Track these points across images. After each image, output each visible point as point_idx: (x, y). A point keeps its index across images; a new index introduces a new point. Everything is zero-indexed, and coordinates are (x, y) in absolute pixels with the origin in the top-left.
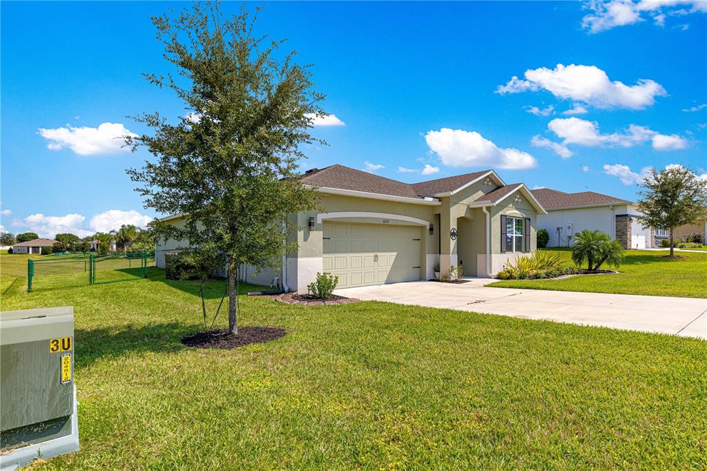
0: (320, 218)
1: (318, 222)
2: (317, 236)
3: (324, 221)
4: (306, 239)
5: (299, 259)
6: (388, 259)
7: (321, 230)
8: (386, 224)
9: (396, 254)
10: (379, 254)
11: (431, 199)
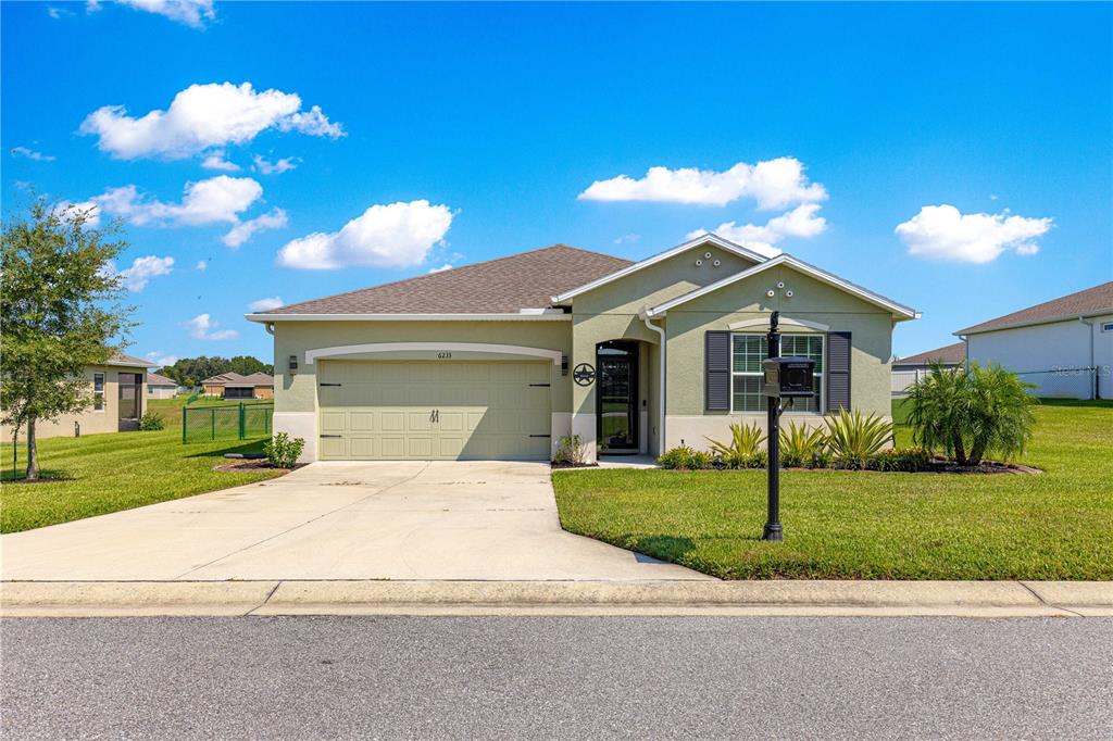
0: (310, 357)
1: (307, 362)
2: (306, 383)
3: (320, 361)
4: (286, 386)
5: (275, 414)
6: (465, 419)
7: (313, 373)
8: (445, 359)
9: (484, 409)
10: (441, 409)
11: (540, 311)
